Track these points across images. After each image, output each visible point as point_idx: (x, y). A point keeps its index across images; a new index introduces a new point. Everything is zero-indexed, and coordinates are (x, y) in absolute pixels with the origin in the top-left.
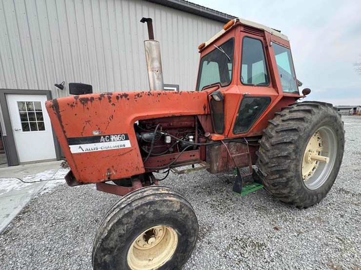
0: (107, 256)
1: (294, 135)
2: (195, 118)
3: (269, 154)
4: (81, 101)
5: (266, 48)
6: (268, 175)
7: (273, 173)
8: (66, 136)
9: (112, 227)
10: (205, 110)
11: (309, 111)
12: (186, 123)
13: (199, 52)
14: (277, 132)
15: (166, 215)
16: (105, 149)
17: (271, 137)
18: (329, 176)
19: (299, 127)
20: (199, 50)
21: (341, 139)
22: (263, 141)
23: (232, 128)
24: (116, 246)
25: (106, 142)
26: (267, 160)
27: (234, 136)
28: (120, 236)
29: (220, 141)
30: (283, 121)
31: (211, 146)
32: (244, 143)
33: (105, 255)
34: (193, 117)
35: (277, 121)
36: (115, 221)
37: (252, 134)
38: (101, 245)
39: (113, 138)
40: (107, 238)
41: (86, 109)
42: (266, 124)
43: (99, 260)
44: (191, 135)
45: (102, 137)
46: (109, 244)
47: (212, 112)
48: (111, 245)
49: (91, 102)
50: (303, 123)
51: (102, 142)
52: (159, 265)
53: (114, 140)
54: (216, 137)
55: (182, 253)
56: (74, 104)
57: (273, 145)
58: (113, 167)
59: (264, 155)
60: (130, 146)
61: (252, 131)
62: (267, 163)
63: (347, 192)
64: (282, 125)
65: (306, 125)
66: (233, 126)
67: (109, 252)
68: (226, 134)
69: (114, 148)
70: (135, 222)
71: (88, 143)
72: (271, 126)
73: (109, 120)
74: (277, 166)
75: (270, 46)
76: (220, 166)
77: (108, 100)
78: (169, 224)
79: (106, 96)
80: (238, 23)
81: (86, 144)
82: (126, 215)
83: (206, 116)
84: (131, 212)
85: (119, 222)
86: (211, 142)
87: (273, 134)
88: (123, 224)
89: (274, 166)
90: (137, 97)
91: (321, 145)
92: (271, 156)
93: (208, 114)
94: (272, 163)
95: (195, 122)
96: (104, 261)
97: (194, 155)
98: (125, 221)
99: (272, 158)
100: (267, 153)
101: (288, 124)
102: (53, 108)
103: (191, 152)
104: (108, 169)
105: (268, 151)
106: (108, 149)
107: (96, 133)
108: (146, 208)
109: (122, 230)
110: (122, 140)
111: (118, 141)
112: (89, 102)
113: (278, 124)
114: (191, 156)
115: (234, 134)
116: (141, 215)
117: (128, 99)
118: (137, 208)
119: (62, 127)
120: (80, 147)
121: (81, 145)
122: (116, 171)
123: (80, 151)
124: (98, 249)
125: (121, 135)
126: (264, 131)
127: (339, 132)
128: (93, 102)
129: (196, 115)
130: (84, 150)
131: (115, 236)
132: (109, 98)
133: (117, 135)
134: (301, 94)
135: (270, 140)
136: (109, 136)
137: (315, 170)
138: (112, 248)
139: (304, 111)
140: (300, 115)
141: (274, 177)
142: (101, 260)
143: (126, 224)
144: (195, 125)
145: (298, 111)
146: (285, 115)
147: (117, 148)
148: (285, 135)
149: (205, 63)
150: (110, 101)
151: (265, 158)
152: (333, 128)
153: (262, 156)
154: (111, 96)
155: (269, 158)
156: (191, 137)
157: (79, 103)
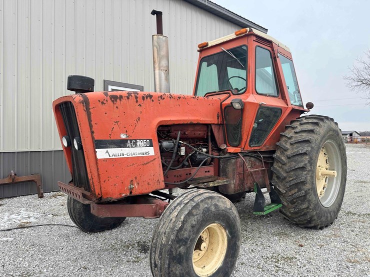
0: (182, 247)
1: (307, 147)
2: (208, 128)
3: (286, 167)
4: (111, 99)
5: (274, 59)
6: (286, 192)
7: (291, 188)
8: (93, 138)
9: (185, 218)
10: (218, 118)
11: (317, 124)
12: (199, 132)
13: (198, 51)
14: (291, 144)
15: (223, 210)
16: (131, 156)
17: (286, 150)
18: (338, 194)
19: (310, 139)
20: (199, 49)
21: (344, 155)
22: (278, 155)
23: (249, 140)
24: (190, 237)
25: (132, 147)
26: (285, 175)
27: (249, 149)
28: (193, 227)
29: (237, 153)
30: (296, 133)
31: (228, 159)
32: (258, 158)
33: (180, 247)
34: (206, 127)
35: (289, 133)
36: (186, 212)
37: (265, 148)
38: (177, 236)
39: (139, 143)
40: (181, 228)
41: (115, 108)
42: (279, 136)
43: (174, 253)
44: (203, 148)
45: (129, 141)
46: (183, 235)
47: (225, 122)
48: (185, 236)
49: (120, 100)
50: (313, 135)
51: (129, 147)
52: (212, 271)
53: (140, 146)
54: (232, 150)
55: (231, 257)
56: (105, 102)
57: (289, 158)
58: (136, 178)
59: (280, 170)
60: (153, 154)
61: (265, 145)
62: (285, 178)
63: (354, 214)
64: (295, 137)
65: (316, 137)
66: (249, 137)
67: (184, 243)
68: (243, 147)
69: (139, 156)
70: (203, 213)
71: (115, 148)
72: (284, 139)
73: (136, 122)
74: (295, 179)
75: (278, 57)
76: (237, 184)
77: (135, 100)
78: (223, 222)
79: (133, 95)
80: (251, 33)
81: (113, 148)
82: (194, 207)
83: (218, 126)
84: (198, 205)
85: (190, 214)
86: (227, 155)
87: (288, 146)
88: (193, 215)
89: (292, 180)
90: (160, 99)
91: (328, 162)
92: (288, 169)
93: (221, 124)
94: (290, 177)
95: (208, 133)
96: (180, 253)
97: (208, 171)
98: (194, 212)
99: (290, 171)
100: (284, 167)
101: (301, 136)
102: (83, 104)
103: (207, 168)
104: (132, 181)
105: (284, 164)
106: (134, 156)
107: (123, 136)
108: (208, 201)
109: (193, 221)
110: (146, 146)
111: (143, 147)
112: (118, 100)
113: (292, 137)
114: (206, 172)
115: (250, 146)
116: (206, 207)
117: (153, 101)
118: (202, 201)
119: (91, 126)
120: (107, 152)
121: (108, 149)
122: (138, 184)
123: (107, 156)
124: (173, 241)
125: (147, 140)
126: (278, 144)
127: (342, 147)
128: (122, 100)
129: (210, 125)
130: (111, 155)
131: (188, 226)
132: (136, 98)
133: (143, 140)
134: (305, 108)
135: (286, 153)
136: (136, 140)
137: (325, 189)
138: (187, 238)
139: (312, 123)
140: (310, 127)
141: (293, 192)
142: (176, 252)
143: (196, 215)
144: (207, 136)
145: (308, 123)
146: (297, 127)
147: (142, 155)
148: (300, 147)
149: (204, 64)
150: (137, 102)
151: (282, 173)
152: (337, 142)
153: (278, 171)
154: (138, 96)
155: (287, 172)
156: (205, 150)
157: (109, 101)
